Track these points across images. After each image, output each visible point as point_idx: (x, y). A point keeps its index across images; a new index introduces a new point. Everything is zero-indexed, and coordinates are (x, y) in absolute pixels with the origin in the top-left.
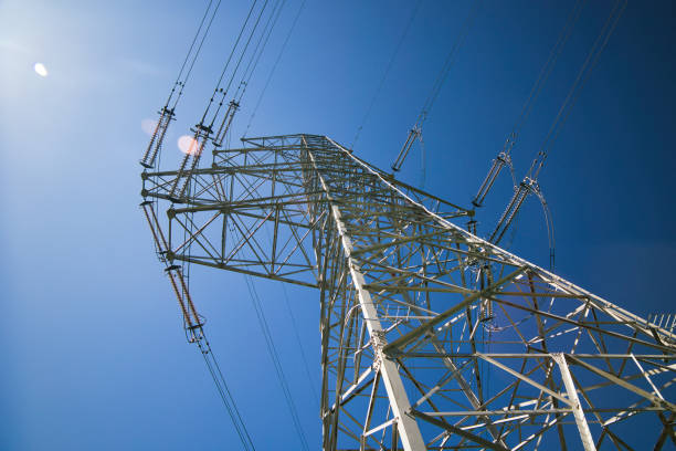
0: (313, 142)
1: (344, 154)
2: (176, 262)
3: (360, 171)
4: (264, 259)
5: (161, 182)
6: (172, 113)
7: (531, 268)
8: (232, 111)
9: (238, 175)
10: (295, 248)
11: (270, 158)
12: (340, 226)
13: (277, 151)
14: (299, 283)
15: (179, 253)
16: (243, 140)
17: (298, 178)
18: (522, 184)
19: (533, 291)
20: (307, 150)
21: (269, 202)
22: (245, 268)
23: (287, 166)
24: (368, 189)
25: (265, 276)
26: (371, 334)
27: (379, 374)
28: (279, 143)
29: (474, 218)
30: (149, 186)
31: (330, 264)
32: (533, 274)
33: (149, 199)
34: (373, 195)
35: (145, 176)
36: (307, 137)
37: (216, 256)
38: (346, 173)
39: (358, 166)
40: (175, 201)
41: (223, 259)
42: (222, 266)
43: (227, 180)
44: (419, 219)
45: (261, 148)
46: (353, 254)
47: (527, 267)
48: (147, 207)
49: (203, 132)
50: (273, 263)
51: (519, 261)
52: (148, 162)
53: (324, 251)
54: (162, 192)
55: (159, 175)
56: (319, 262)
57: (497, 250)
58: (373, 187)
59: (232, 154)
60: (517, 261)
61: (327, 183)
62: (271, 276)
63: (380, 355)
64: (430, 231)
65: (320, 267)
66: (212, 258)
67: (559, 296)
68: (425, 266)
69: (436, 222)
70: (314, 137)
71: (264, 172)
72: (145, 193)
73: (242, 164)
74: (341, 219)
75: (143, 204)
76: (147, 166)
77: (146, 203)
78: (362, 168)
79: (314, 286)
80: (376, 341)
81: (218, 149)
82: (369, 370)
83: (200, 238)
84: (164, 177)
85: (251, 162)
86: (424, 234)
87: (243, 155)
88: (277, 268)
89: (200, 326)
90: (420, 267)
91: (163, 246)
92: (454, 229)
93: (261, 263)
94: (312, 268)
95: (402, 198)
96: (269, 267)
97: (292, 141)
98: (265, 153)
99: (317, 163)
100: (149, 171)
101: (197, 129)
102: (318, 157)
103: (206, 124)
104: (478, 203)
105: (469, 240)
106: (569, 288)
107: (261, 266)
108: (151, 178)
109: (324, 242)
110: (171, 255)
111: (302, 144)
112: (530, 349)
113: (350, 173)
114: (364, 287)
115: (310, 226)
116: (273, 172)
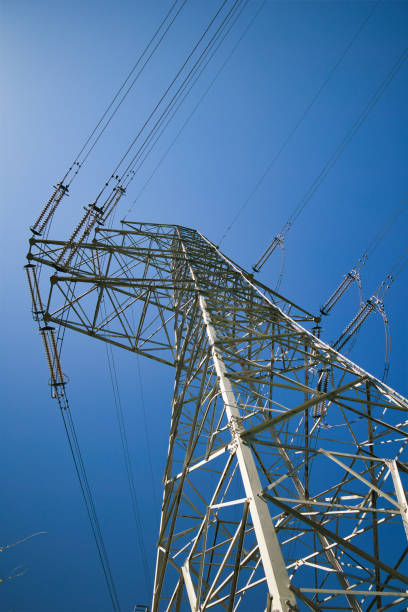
0: (186, 234)
1: (212, 250)
2: (51, 324)
3: (224, 267)
4: (130, 334)
5: (47, 250)
6: (65, 189)
7: (370, 378)
8: (118, 195)
9: (116, 253)
10: (159, 327)
11: (145, 243)
12: (205, 316)
13: (153, 237)
14: (159, 360)
15: (55, 316)
16: (122, 222)
17: (169, 265)
18: (369, 302)
19: (369, 399)
20: (180, 241)
21: (140, 283)
22: (112, 339)
23: (160, 253)
24: (230, 285)
25: (130, 349)
26: (229, 418)
27: (234, 455)
28: (154, 230)
29: (319, 325)
30: (35, 251)
31: (190, 347)
32: (371, 384)
33: (33, 262)
34: (234, 291)
35: (33, 242)
36: (180, 228)
37: (87, 324)
38: (211, 266)
39: (223, 262)
40: (59, 269)
41: (93, 327)
42: (91, 334)
43: (104, 257)
44: (274, 319)
45: (139, 232)
46: (216, 344)
47: (367, 377)
48: (30, 269)
49: (95, 212)
50: (138, 338)
51: (359, 371)
52: (37, 230)
53: (185, 334)
54: (46, 258)
55: (46, 242)
56: (179, 344)
57: (341, 357)
58: (235, 283)
59: (112, 234)
60: (358, 370)
61: (196, 274)
62: (134, 350)
63: (237, 439)
64: (282, 331)
65: (179, 348)
66: (85, 325)
67: (392, 407)
68: (273, 361)
69: (289, 324)
70: (187, 230)
71: (139, 254)
72: (30, 256)
73: (120, 245)
74: (208, 310)
75: (27, 266)
76: (36, 233)
77: (30, 266)
78: (227, 264)
79: (170, 364)
80: (234, 426)
81: (100, 227)
82: (223, 450)
83: (75, 305)
84: (50, 245)
85: (128, 243)
86: (276, 333)
87: (121, 236)
88: (141, 343)
89: (63, 384)
90: (267, 361)
91: (38, 307)
92: (305, 333)
93: (127, 336)
94: (171, 347)
95: (261, 298)
96: (133, 341)
97: (166, 230)
98: (142, 237)
99: (188, 254)
100: (37, 237)
101: (89, 208)
102: (189, 249)
103: (99, 206)
104: (325, 311)
105: (317, 345)
106: (401, 402)
107: (126, 340)
108: (39, 244)
109: (186, 326)
110: (47, 317)
111: (175, 235)
112: (360, 451)
113: (216, 267)
114: (226, 375)
115: (174, 309)
116: (148, 256)
